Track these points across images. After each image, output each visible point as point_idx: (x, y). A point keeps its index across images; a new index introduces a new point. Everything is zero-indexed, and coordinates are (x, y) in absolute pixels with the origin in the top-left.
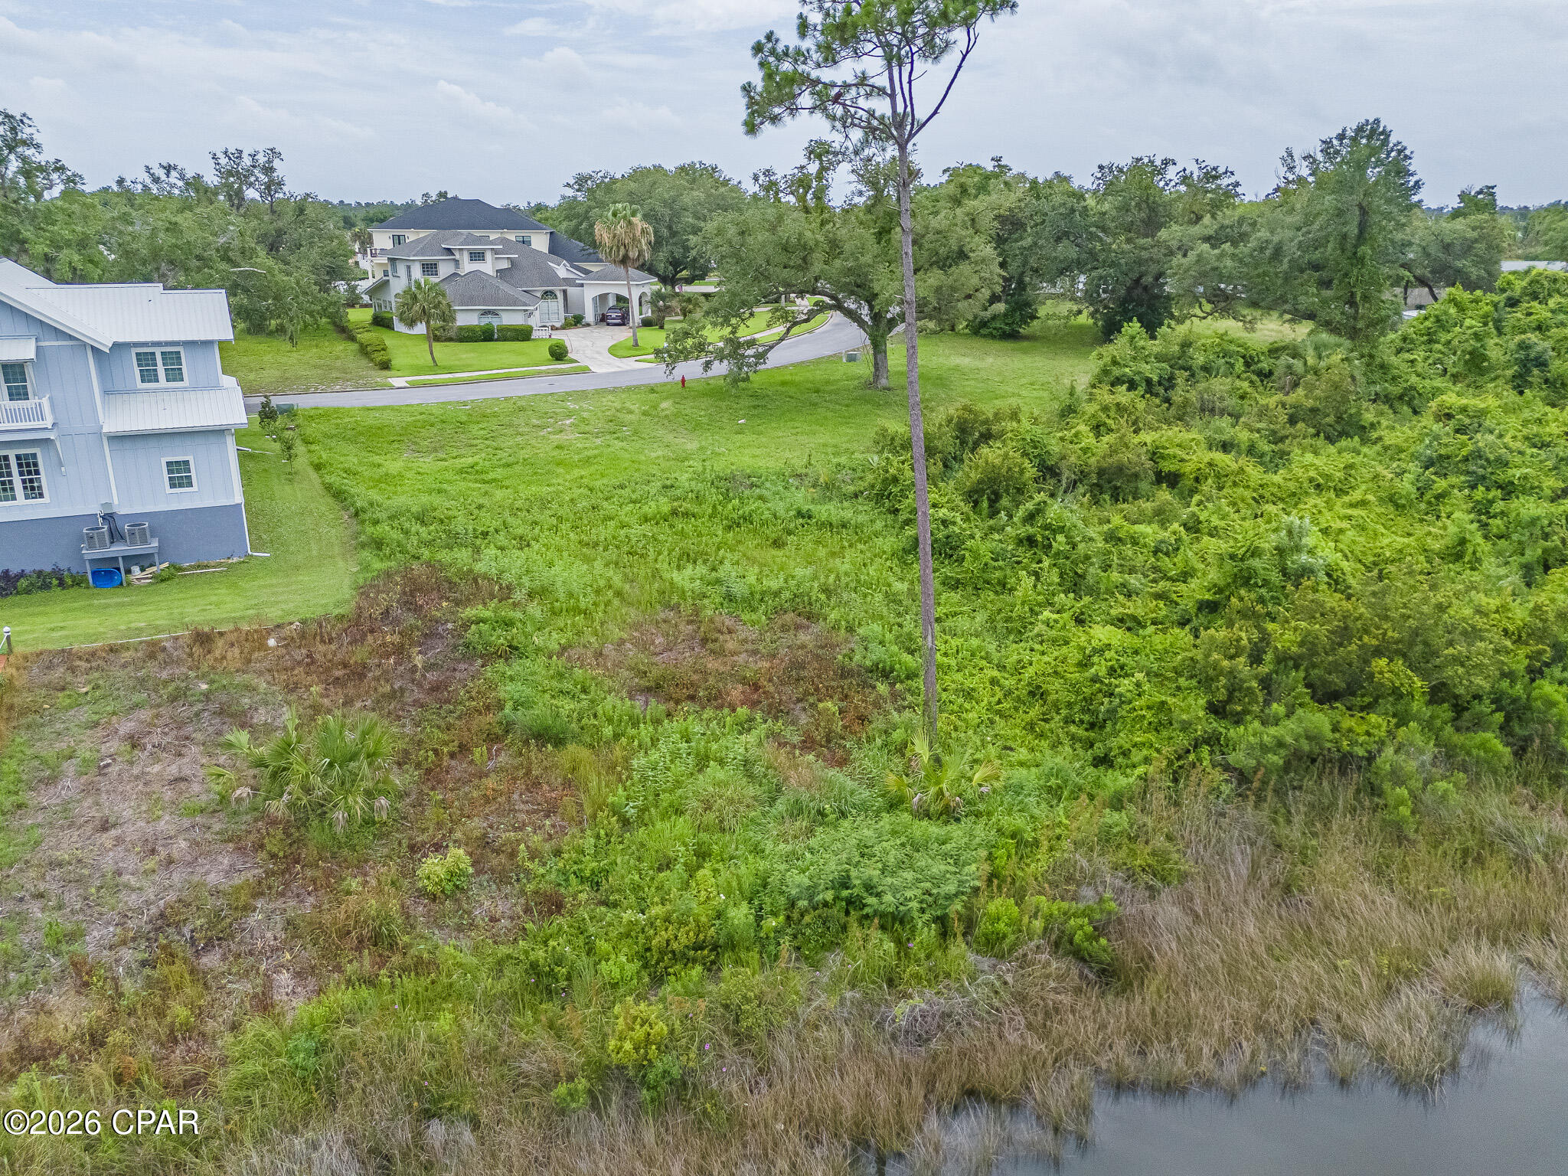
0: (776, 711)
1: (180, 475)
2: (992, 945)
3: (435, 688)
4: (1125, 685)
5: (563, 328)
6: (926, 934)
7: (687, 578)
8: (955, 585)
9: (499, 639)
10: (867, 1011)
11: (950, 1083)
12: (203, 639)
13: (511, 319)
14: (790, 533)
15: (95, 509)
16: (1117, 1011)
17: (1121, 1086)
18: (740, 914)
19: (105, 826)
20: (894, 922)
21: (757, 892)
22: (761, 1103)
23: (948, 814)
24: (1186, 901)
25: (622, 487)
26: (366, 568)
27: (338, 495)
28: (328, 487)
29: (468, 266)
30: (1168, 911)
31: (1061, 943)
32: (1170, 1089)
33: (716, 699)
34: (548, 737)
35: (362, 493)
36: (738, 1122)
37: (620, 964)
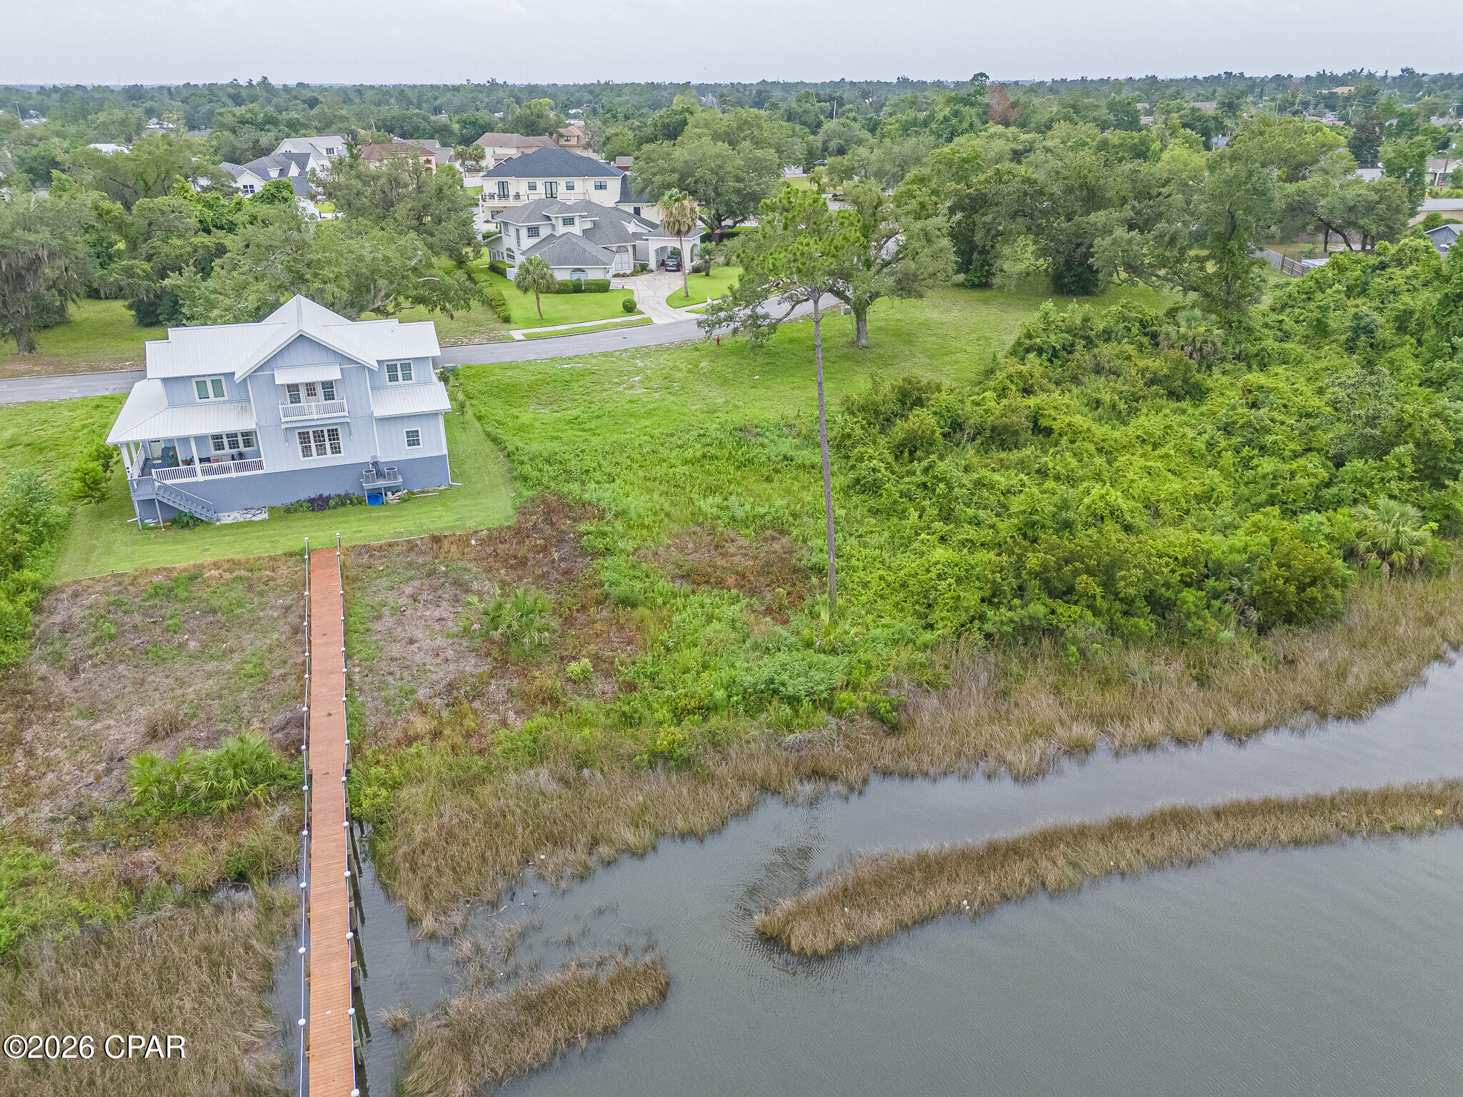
0: (753, 592)
1: (413, 439)
2: (839, 713)
3: (567, 572)
4: (943, 585)
5: (632, 275)
6: (806, 705)
7: (708, 505)
8: (875, 512)
9: (600, 544)
10: (775, 738)
11: (807, 767)
12: (436, 540)
13: (594, 275)
14: (777, 471)
15: (368, 459)
16: (891, 743)
17: (886, 773)
18: (720, 694)
19: (412, 642)
20: (793, 701)
21: (729, 686)
22: (722, 770)
23: (833, 651)
24: (943, 698)
25: (672, 435)
26: (520, 495)
27: (495, 440)
28: (488, 435)
29: (561, 229)
30: (932, 702)
31: (873, 713)
32: (906, 775)
33: (720, 584)
34: (628, 602)
35: (513, 442)
36: (712, 776)
37: (663, 713)
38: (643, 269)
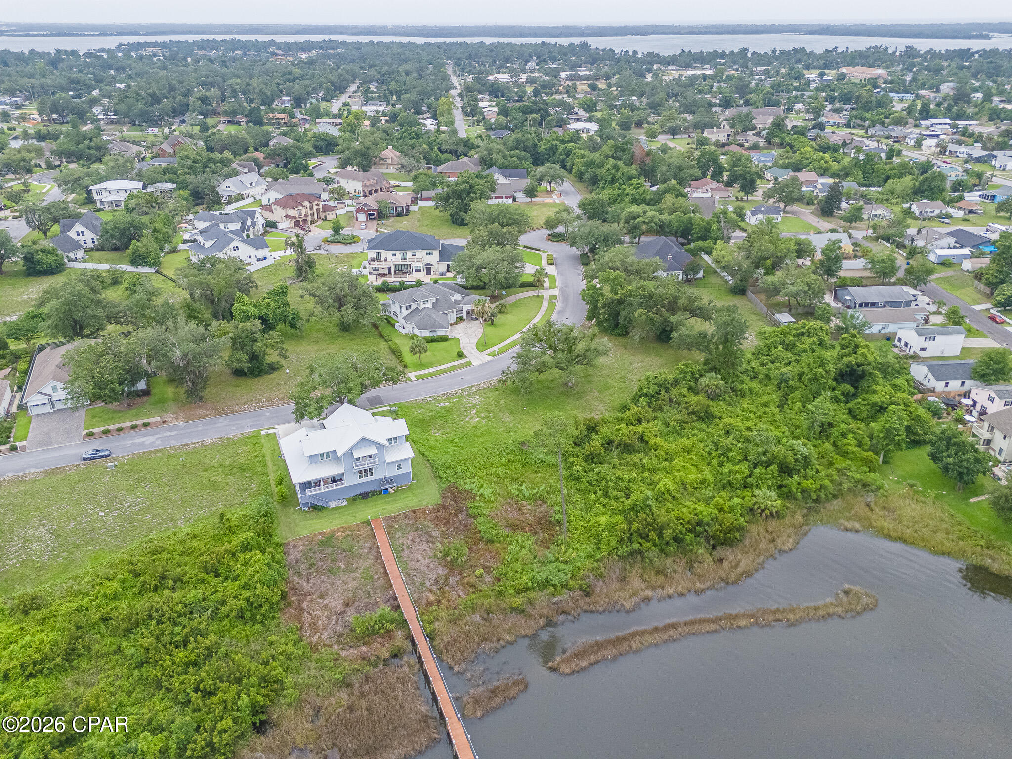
0: (536, 533)
1: (399, 467)
2: (570, 589)
3: (466, 526)
4: (604, 534)
5: (455, 323)
6: (559, 587)
7: (514, 488)
8: (578, 490)
9: (475, 512)
10: (549, 600)
11: (560, 611)
12: (414, 512)
14: (539, 468)
15: (382, 477)
16: (587, 600)
17: (585, 611)
18: (530, 584)
19: (418, 561)
20: (554, 585)
21: (533, 579)
22: (533, 613)
23: (566, 563)
24: (604, 581)
25: (494, 448)
26: (440, 487)
27: (423, 454)
28: (419, 451)
29: (422, 306)
30: (601, 583)
31: (581, 589)
32: (592, 612)
33: (523, 530)
34: (491, 541)
35: (431, 455)
36: (530, 615)
37: (512, 591)
38: (460, 319)
